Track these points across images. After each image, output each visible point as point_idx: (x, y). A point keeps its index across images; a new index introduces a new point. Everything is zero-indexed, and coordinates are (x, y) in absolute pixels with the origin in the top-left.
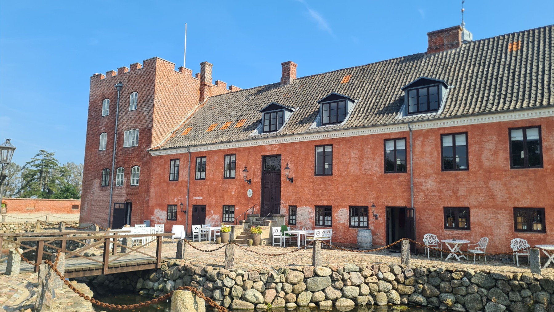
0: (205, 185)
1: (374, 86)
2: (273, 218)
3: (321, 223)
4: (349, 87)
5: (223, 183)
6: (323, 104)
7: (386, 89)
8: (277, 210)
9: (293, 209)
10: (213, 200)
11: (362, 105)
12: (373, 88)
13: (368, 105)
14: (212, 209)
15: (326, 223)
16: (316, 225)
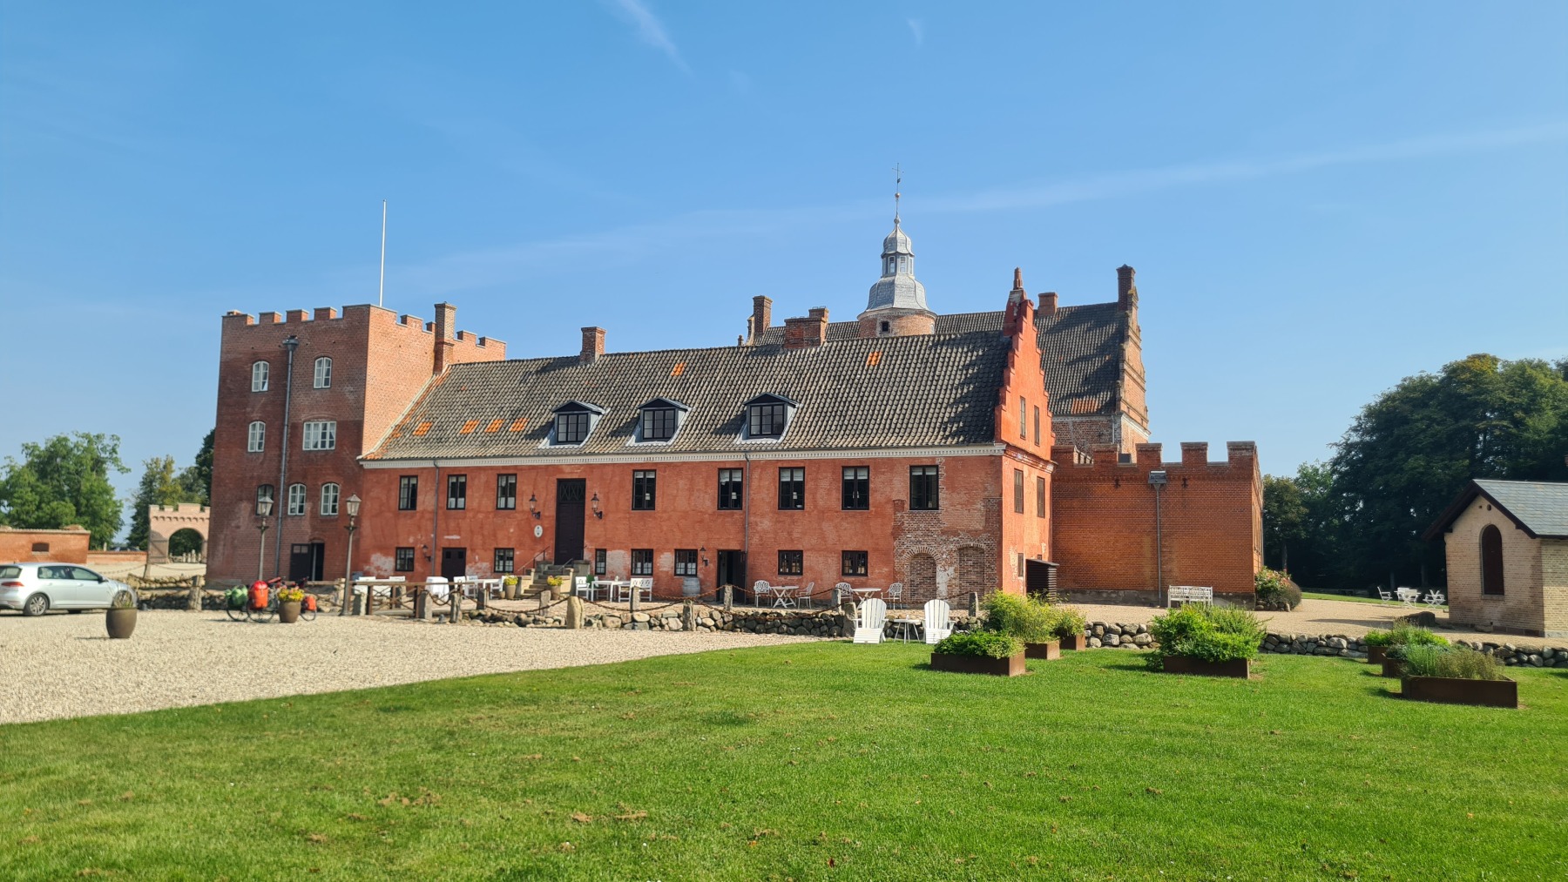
0: (464, 518)
1: (713, 388)
2: (575, 566)
3: (639, 571)
4: (682, 385)
5: (495, 516)
6: (645, 411)
7: (729, 396)
8: (579, 555)
9: (601, 554)
10: (478, 540)
11: (697, 417)
12: (712, 392)
13: (703, 418)
14: (478, 554)
15: (645, 572)
16: (632, 574)
